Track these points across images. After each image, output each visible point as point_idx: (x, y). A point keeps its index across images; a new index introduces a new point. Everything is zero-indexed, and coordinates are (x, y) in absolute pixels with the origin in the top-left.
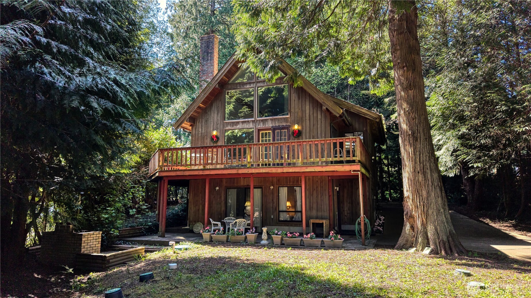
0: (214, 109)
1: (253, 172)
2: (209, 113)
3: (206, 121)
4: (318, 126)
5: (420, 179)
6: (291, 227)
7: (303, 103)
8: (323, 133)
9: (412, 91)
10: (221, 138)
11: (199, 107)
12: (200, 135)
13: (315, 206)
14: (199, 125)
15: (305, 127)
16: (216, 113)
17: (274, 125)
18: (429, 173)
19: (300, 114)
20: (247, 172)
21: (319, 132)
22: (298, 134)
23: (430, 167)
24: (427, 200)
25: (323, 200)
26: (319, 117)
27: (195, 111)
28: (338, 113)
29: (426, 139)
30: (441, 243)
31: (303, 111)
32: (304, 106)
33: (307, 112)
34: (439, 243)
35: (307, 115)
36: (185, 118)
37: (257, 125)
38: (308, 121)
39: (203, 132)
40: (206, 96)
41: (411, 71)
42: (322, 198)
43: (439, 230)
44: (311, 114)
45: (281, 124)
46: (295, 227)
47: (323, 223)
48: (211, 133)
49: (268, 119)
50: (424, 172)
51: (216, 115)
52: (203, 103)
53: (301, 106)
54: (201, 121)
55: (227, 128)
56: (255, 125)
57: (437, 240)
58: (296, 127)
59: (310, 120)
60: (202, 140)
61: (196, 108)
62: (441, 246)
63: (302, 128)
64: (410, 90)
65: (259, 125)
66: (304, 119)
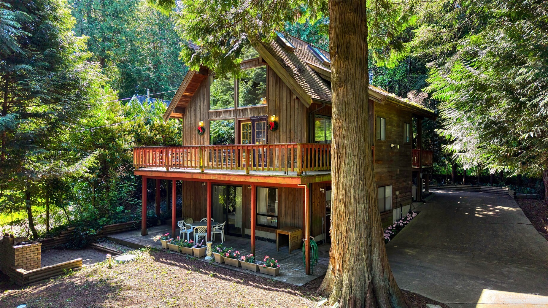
0: (201, 96)
1: (205, 178)
2: (197, 101)
3: (195, 110)
4: (295, 117)
5: (342, 210)
6: (268, 233)
7: (281, 89)
8: (300, 126)
9: (342, 88)
10: (206, 130)
11: (184, 96)
12: (189, 126)
13: (290, 212)
14: (188, 114)
15: (282, 119)
16: (202, 101)
17: (253, 116)
18: (353, 204)
19: (277, 102)
20: (199, 178)
21: (296, 125)
22: (275, 126)
23: (354, 196)
24: (346, 241)
25: (298, 206)
26: (296, 106)
27: (180, 101)
28: (308, 104)
29: (354, 156)
30: (352, 300)
31: (280, 99)
32: (281, 93)
33: (285, 100)
34: (349, 300)
35: (285, 104)
36: (172, 109)
37: (238, 116)
38: (285, 111)
39: (192, 122)
40: (188, 84)
41: (343, 60)
42: (297, 203)
43: (353, 282)
44: (288, 103)
45: (260, 115)
46: (272, 233)
47: (288, 235)
48: (198, 124)
49: (247, 109)
50: (345, 201)
51: (202, 103)
52: (187, 90)
53: (278, 93)
54: (190, 111)
55: (212, 119)
56: (235, 115)
57: (348, 295)
58: (273, 118)
59: (287, 110)
60: (192, 132)
61: (180, 97)
62: (350, 305)
63: (279, 120)
64: (339, 87)
65: (239, 115)
66: (281, 108)
